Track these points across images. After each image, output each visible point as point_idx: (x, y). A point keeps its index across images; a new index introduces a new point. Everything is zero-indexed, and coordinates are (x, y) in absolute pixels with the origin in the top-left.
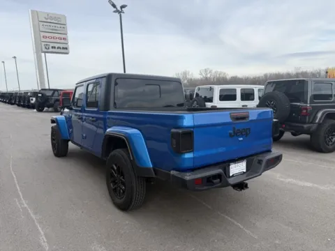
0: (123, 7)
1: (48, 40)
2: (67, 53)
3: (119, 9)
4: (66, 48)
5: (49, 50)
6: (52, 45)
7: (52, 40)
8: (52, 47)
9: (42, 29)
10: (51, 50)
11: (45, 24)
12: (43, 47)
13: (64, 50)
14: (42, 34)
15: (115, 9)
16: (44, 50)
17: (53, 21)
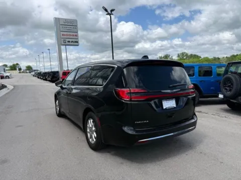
0: (112, 11)
1: (65, 37)
2: (78, 45)
3: (110, 12)
4: (77, 42)
5: (66, 44)
6: (68, 40)
7: (68, 37)
8: (68, 42)
9: (62, 30)
10: (67, 43)
11: (64, 26)
12: (62, 41)
13: (76, 43)
14: (62, 33)
15: (107, 13)
16: (63, 43)
17: (69, 24)
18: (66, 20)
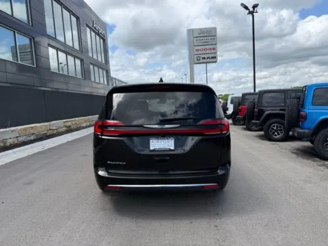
0: (255, 6)
1: (199, 52)
2: (215, 62)
3: (251, 9)
4: (215, 57)
5: (200, 61)
6: (202, 56)
7: (204, 52)
8: (203, 58)
9: (195, 44)
10: (202, 61)
14: (196, 48)
15: (248, 11)
16: (196, 61)
17: (206, 35)
18: (201, 30)
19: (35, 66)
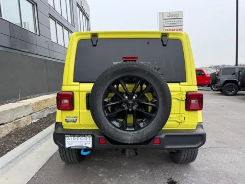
9: (165, 25)
14: (165, 28)
18: (170, 13)
19: (38, 34)
